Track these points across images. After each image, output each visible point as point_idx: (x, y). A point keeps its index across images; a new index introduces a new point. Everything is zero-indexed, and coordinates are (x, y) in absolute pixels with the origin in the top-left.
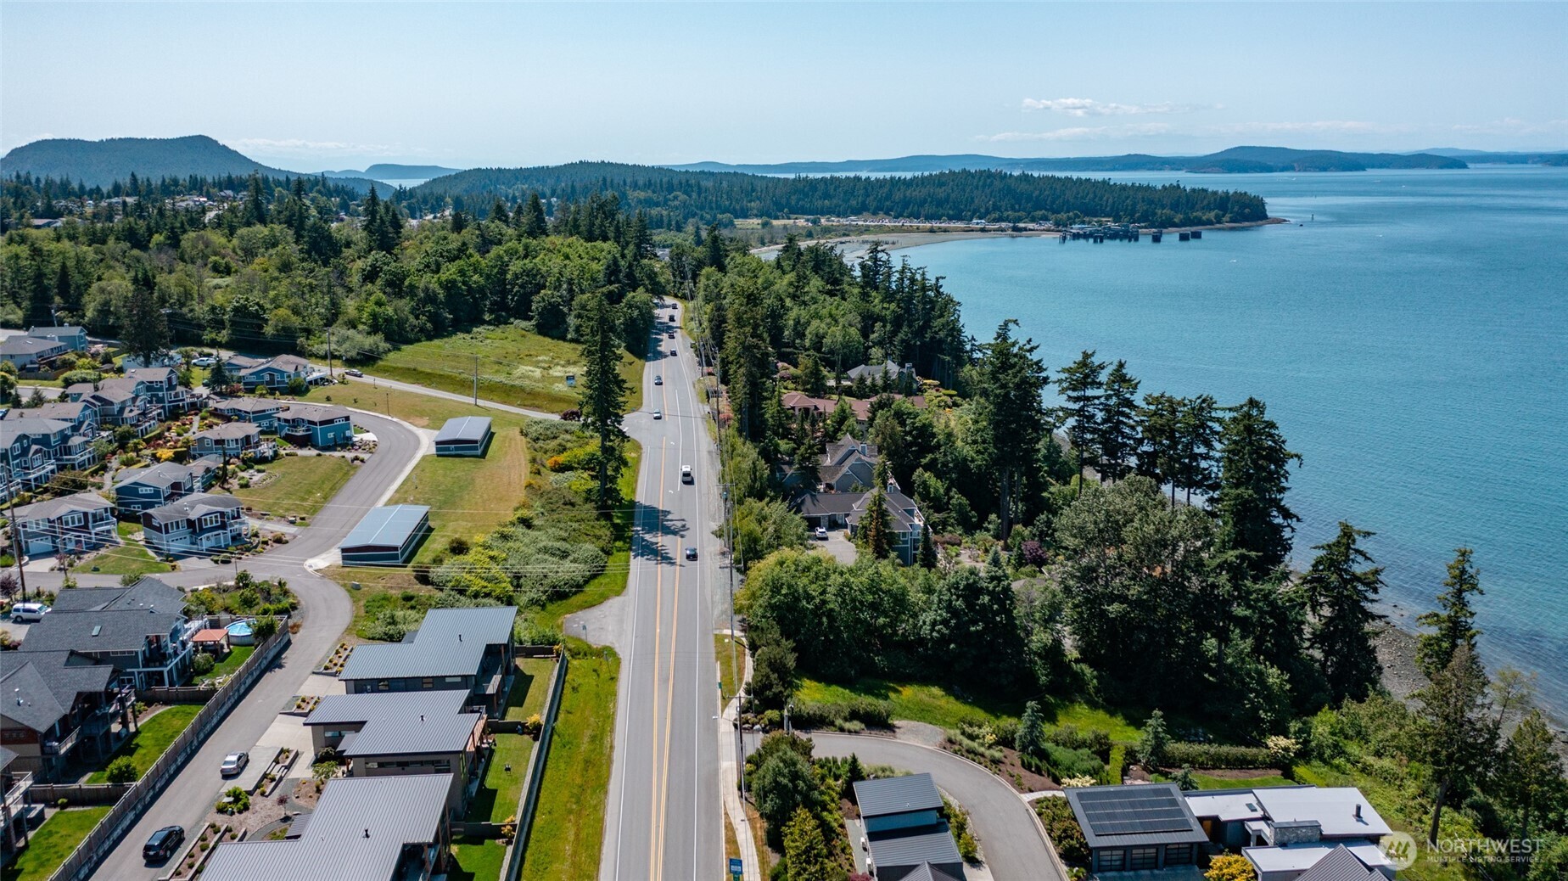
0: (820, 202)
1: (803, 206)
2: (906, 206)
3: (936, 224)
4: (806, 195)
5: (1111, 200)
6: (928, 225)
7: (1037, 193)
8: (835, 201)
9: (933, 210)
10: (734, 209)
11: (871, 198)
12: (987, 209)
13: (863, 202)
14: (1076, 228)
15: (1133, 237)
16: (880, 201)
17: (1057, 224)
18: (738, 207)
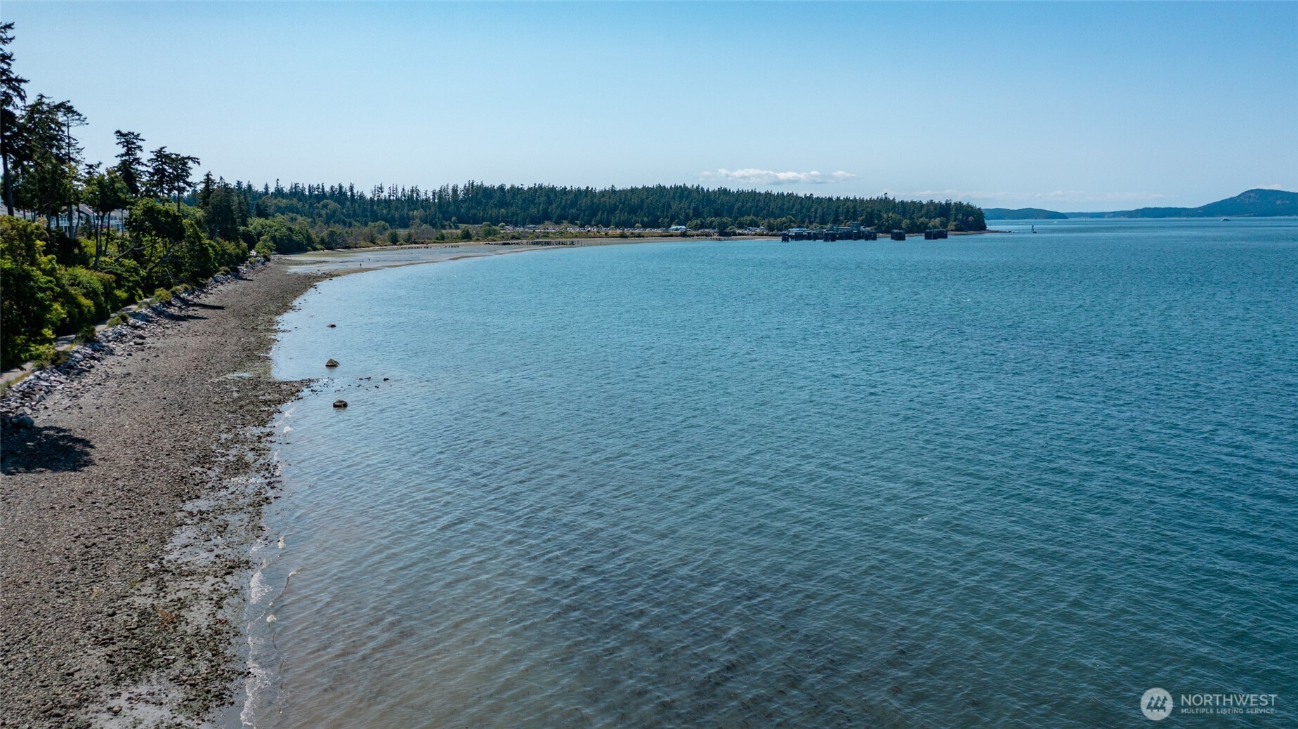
0: (495, 211)
1: (474, 215)
2: (594, 214)
3: (627, 231)
4: (479, 203)
5: (819, 211)
6: (618, 231)
7: (739, 204)
8: (512, 209)
9: (625, 217)
10: (393, 218)
11: (554, 205)
12: (687, 215)
13: (545, 210)
14: (793, 231)
15: (871, 237)
16: (564, 209)
17: (770, 228)
18: (397, 215)
